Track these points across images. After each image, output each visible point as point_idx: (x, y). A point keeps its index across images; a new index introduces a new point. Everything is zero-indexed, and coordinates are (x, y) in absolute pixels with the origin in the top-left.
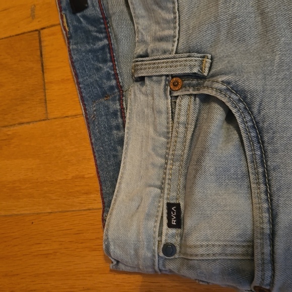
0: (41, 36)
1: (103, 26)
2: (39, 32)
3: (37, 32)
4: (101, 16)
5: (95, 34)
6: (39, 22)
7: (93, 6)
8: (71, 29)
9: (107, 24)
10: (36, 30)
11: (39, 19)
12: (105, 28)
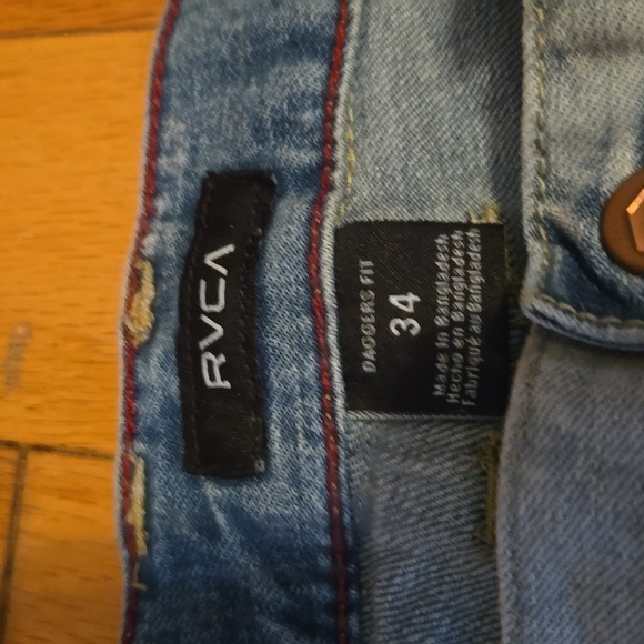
0: (28, 480)
1: (323, 593)
2: (23, 456)
3: (12, 455)
4: (325, 540)
5: (274, 627)
6: (31, 409)
7: (295, 480)
8: (160, 546)
9: (347, 587)
10: (11, 445)
11: (34, 400)
12: (332, 609)
